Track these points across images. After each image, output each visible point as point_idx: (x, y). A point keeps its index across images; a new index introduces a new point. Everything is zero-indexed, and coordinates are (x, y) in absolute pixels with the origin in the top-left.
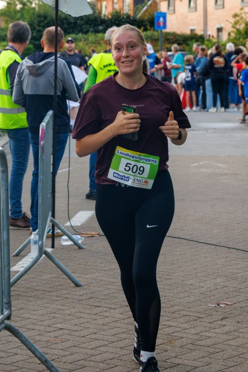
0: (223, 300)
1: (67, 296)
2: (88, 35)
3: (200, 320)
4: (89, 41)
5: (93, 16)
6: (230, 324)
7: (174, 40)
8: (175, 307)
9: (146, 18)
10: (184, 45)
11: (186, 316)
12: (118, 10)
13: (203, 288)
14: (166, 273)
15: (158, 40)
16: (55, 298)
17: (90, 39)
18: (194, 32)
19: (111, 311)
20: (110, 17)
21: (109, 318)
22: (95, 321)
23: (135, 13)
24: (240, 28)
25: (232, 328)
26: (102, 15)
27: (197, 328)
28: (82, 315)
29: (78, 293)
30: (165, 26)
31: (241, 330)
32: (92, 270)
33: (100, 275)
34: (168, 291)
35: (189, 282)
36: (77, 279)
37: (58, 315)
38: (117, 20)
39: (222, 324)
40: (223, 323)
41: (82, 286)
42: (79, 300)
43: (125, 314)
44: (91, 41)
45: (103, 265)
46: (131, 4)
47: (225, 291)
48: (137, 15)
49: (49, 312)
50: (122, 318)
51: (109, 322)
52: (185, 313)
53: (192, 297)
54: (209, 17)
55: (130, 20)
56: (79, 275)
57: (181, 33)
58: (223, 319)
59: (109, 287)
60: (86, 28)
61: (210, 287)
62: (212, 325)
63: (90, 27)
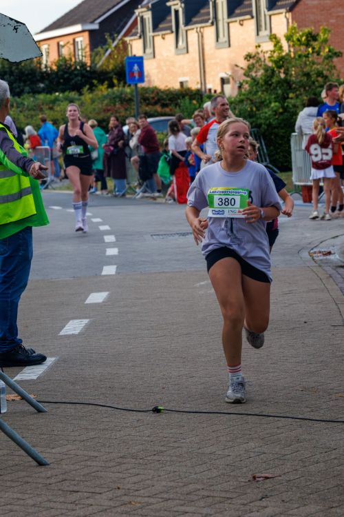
0: (261, 472)
1: (27, 479)
2: (22, 97)
3: (230, 501)
4: (26, 106)
5: (29, 68)
6: (273, 504)
7: (156, 98)
8: (191, 485)
9: (111, 67)
10: (172, 107)
11: (208, 497)
12: (67, 57)
13: (229, 458)
14: (173, 440)
15: (131, 100)
16: (9, 484)
17: (26, 103)
18: (185, 85)
19: (96, 497)
20: (54, 68)
21: (94, 507)
22: (74, 512)
23: (93, 62)
24: (256, 76)
25: (277, 510)
26: (43, 66)
27: (226, 513)
28: (52, 505)
29: (43, 475)
30: (141, 78)
31: (291, 512)
32: (61, 442)
33: (74, 447)
34: (177, 464)
35: (208, 450)
36: (42, 456)
37: (18, 507)
38: (66, 73)
39: (262, 505)
40: (264, 503)
41: (48, 465)
42: (46, 485)
43: (117, 500)
44: (28, 106)
45: (77, 434)
46: (86, 48)
47: (262, 459)
48: (96, 64)
49: (3, 504)
50: (113, 505)
51: (94, 511)
52: (206, 493)
53: (215, 470)
54: (207, 62)
55: (87, 71)
56: (43, 449)
57: (167, 88)
58: (263, 498)
59: (89, 463)
60: (19, 87)
61: (240, 455)
62: (247, 508)
63: (25, 86)
